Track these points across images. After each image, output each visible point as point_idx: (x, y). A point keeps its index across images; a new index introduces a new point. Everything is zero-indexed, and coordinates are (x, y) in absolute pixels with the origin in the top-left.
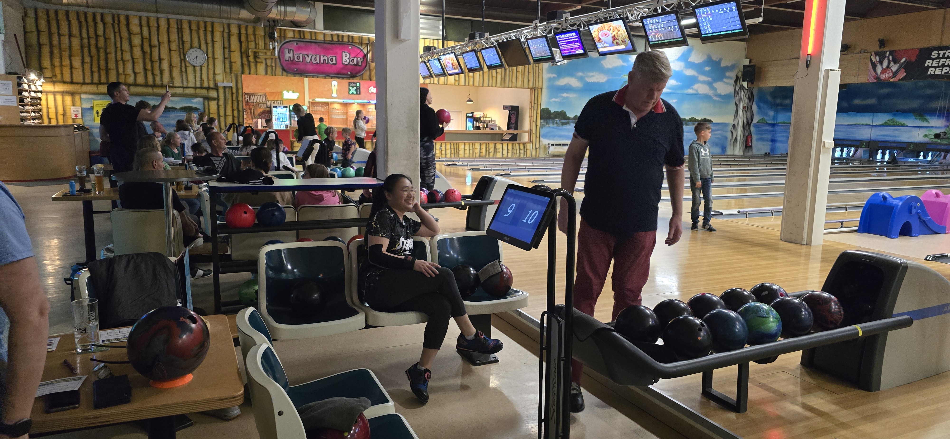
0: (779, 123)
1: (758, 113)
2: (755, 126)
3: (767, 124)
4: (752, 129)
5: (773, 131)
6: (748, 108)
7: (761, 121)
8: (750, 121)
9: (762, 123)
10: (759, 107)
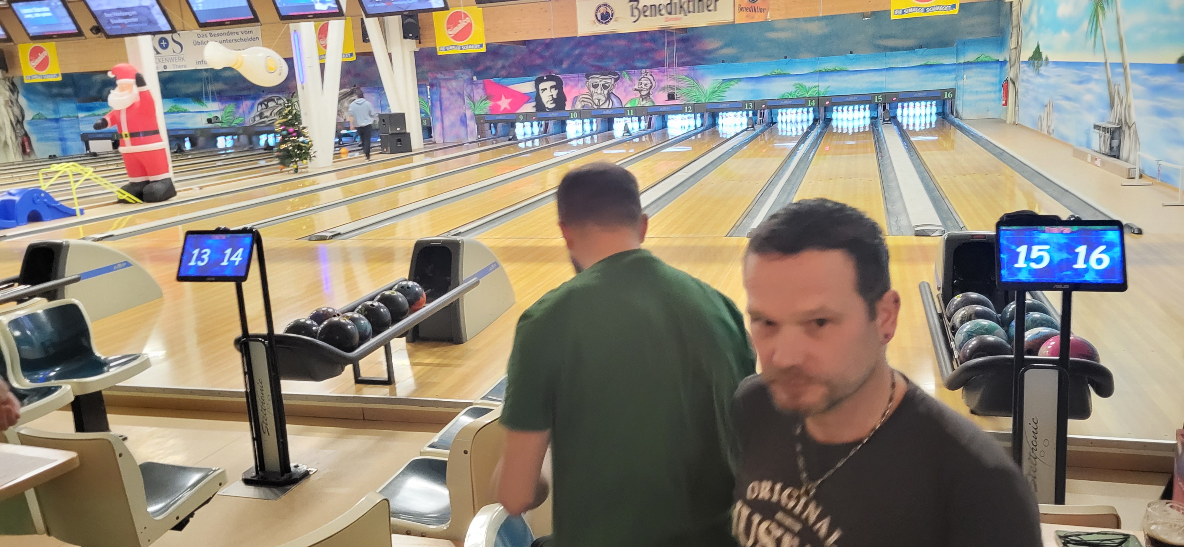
0: (63, 117)
1: (30, 107)
2: (30, 123)
3: (46, 118)
4: (27, 127)
5: (58, 128)
6: (12, 102)
7: (38, 117)
8: (20, 119)
9: (39, 119)
10: (28, 99)
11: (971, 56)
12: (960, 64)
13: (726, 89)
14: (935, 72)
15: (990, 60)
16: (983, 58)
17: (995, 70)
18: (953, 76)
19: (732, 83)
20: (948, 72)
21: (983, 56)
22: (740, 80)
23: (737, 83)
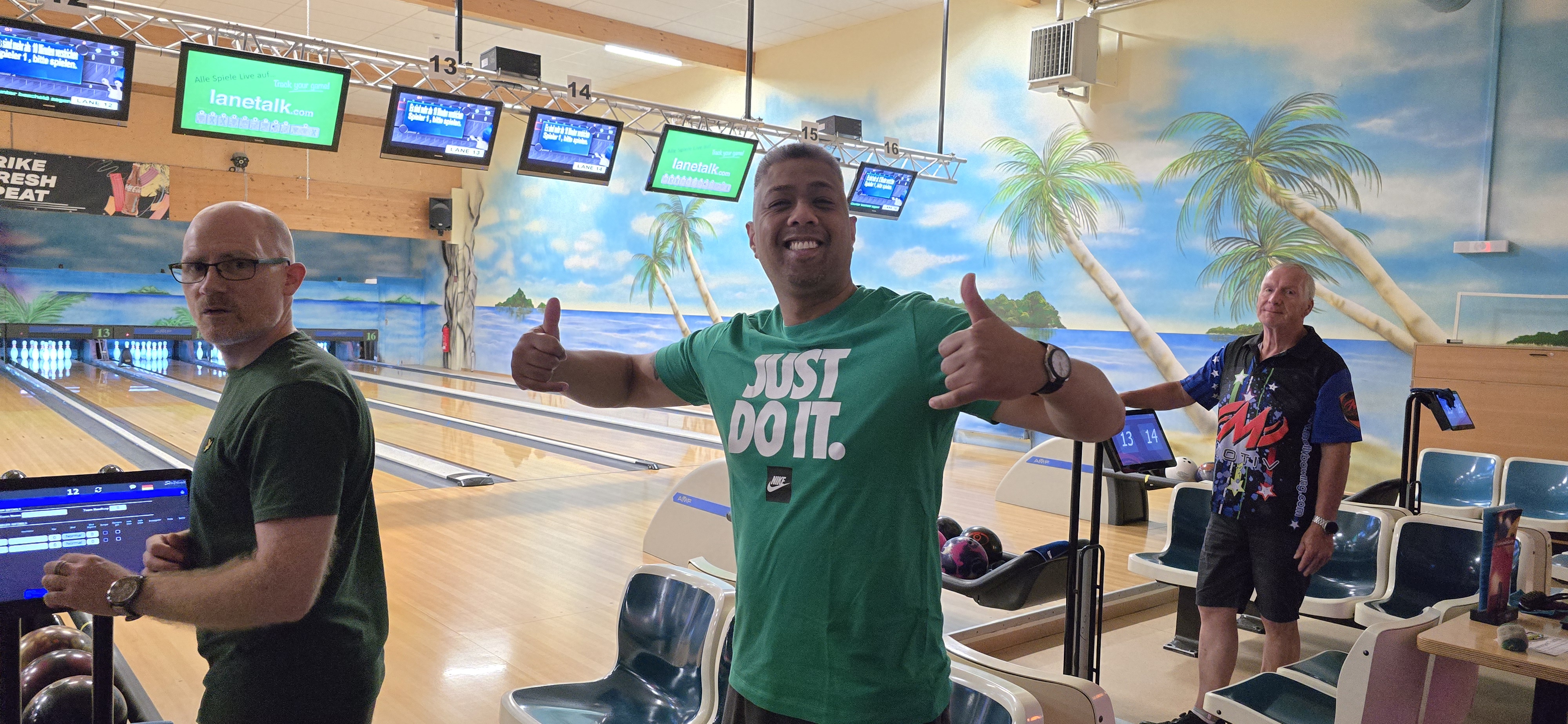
11: (392, 296)
12: (381, 303)
13: (66, 307)
14: (355, 309)
15: (411, 302)
16: (404, 299)
17: (416, 313)
18: (375, 316)
19: (74, 298)
20: (370, 310)
21: (404, 297)
22: (88, 295)
23: (83, 299)
